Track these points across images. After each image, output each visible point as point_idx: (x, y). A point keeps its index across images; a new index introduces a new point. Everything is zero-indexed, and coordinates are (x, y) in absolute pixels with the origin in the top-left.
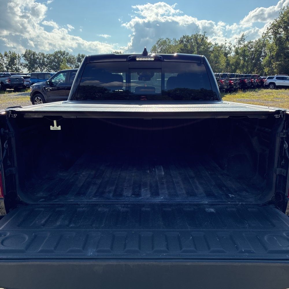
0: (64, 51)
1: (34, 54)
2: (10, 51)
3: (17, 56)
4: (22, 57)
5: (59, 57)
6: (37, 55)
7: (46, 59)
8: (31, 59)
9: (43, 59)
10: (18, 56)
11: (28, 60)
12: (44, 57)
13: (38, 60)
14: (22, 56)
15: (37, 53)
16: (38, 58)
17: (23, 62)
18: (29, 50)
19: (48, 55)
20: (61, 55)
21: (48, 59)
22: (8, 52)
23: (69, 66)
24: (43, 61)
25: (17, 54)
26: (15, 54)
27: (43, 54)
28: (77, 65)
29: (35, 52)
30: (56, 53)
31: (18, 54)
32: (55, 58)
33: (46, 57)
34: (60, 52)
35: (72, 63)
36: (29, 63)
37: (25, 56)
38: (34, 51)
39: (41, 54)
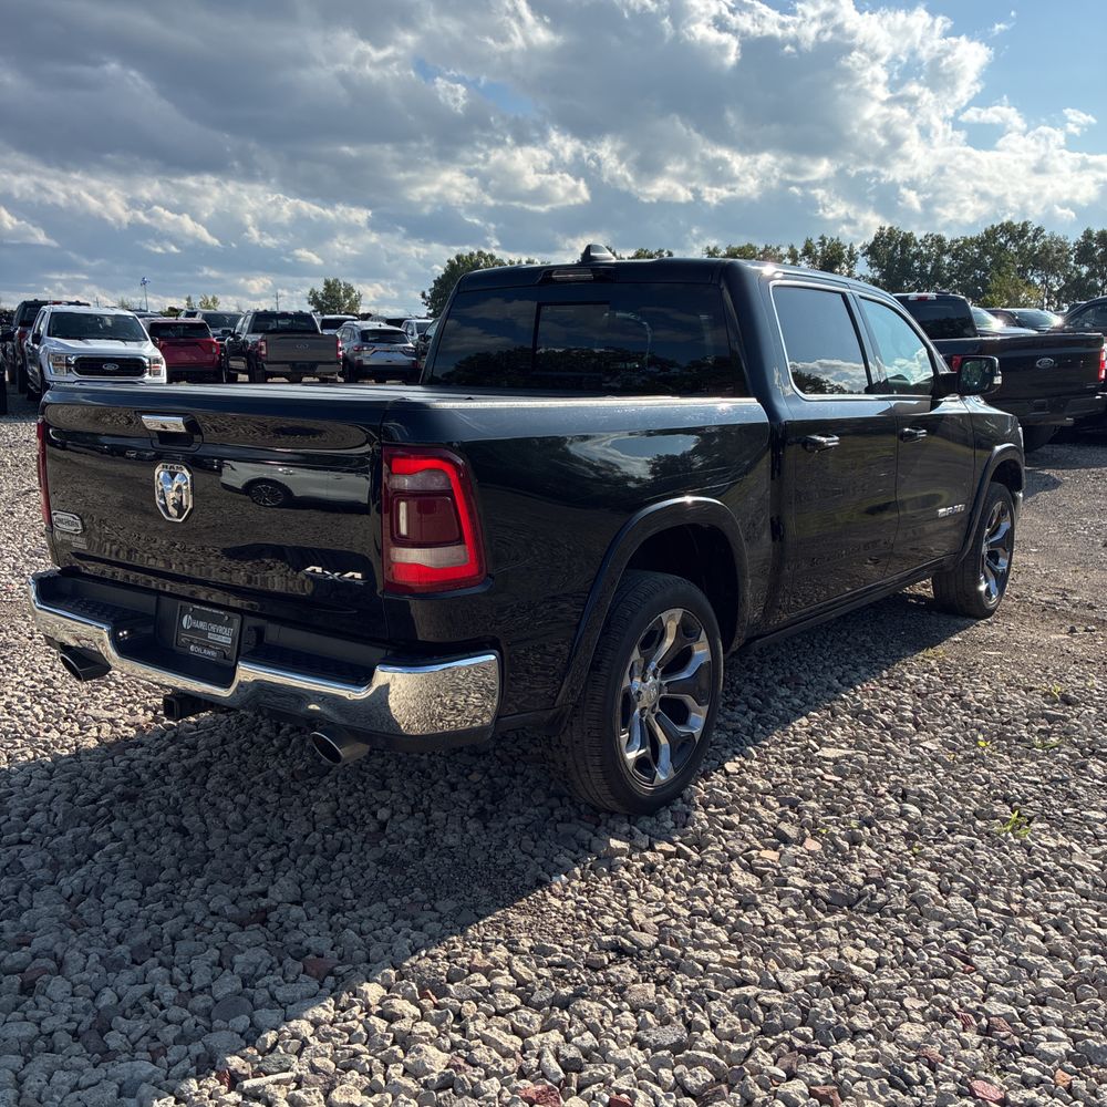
0: (1025, 224)
1: (907, 241)
2: (821, 238)
3: (846, 255)
4: (863, 255)
5: (1002, 247)
6: (916, 244)
7: (947, 259)
8: (891, 258)
9: (938, 260)
10: (850, 252)
11: (880, 266)
12: (943, 251)
13: (916, 264)
14: (861, 252)
15: (919, 235)
16: (918, 255)
17: (864, 274)
18: (891, 228)
19: (957, 241)
20: (1012, 238)
21: (955, 257)
22: (816, 240)
23: (1038, 281)
24: (937, 267)
25: (845, 247)
26: (839, 244)
27: (939, 240)
28: (1075, 275)
29: (911, 234)
30: (991, 234)
31: (851, 245)
32: (985, 251)
33: (949, 251)
34: (1007, 228)
35: (1050, 268)
36: (883, 275)
37: (871, 250)
38: (908, 232)
39: (933, 240)
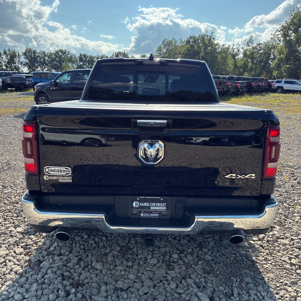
0: (65, 50)
1: (35, 52)
2: (9, 49)
3: (17, 55)
4: (22, 55)
5: (61, 56)
6: (38, 53)
7: (47, 58)
8: (31, 57)
9: (44, 58)
11: (28, 59)
12: (45, 56)
13: (38, 59)
14: (22, 54)
15: (38, 51)
16: (38, 56)
17: (23, 61)
18: (29, 48)
19: (49, 53)
20: (63, 54)
21: (49, 57)
22: (7, 50)
23: (70, 65)
25: (16, 52)
26: (15, 52)
27: (44, 53)
28: (79, 64)
29: (35, 50)
30: (57, 52)
31: (18, 52)
32: (56, 57)
33: (47, 56)
34: (61, 51)
35: (73, 62)
36: (29, 62)
37: (25, 54)
39: (42, 52)
